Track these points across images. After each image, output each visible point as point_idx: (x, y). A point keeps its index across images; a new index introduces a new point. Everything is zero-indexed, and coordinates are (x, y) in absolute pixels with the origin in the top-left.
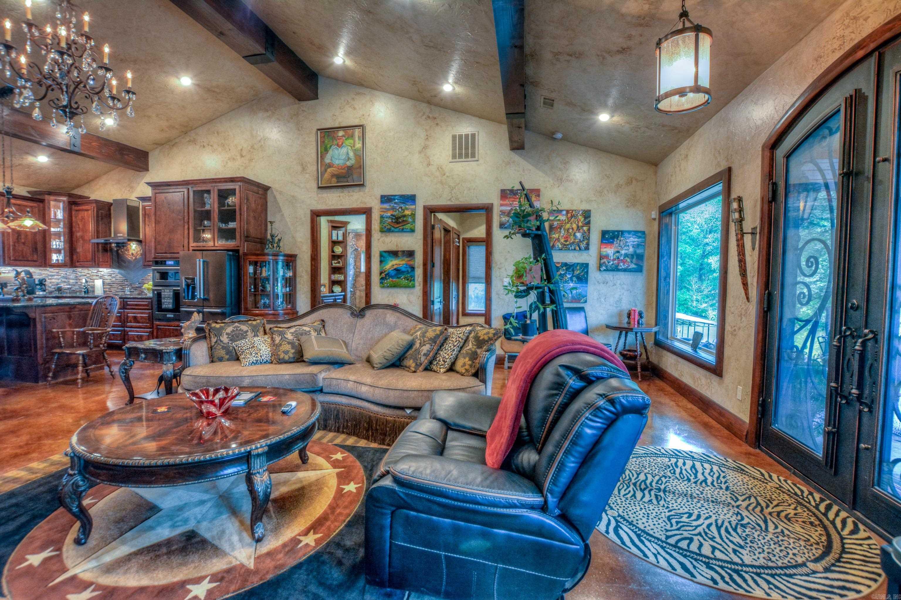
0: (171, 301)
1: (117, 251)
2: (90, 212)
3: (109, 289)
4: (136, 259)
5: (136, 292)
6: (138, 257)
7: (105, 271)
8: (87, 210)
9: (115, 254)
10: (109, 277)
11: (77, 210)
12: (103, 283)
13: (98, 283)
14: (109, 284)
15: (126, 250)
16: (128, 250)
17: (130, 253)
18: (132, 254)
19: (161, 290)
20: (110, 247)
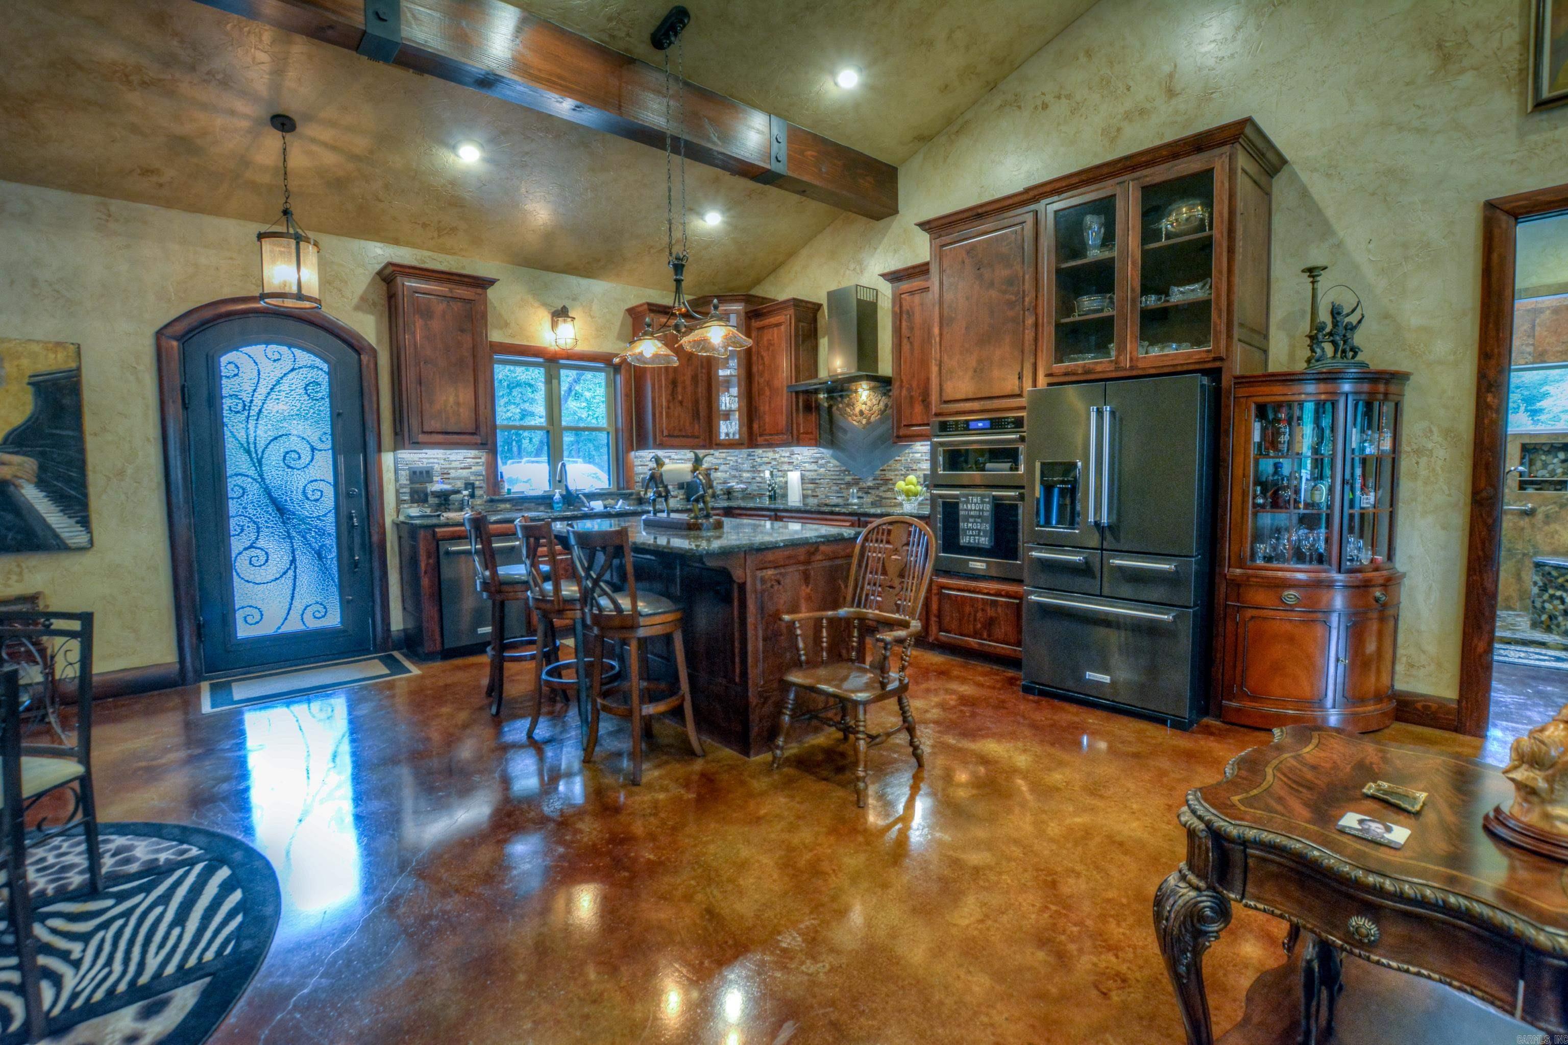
0: (987, 527)
1: (830, 407)
2: (783, 328)
3: (813, 490)
4: (868, 423)
5: (868, 499)
6: (873, 419)
7: (805, 454)
8: (778, 325)
9: (824, 415)
10: (814, 467)
11: (759, 329)
12: (803, 478)
13: (794, 477)
14: (813, 481)
15: (848, 405)
16: (851, 405)
17: (857, 410)
18: (861, 413)
19: (956, 497)
20: (816, 401)
